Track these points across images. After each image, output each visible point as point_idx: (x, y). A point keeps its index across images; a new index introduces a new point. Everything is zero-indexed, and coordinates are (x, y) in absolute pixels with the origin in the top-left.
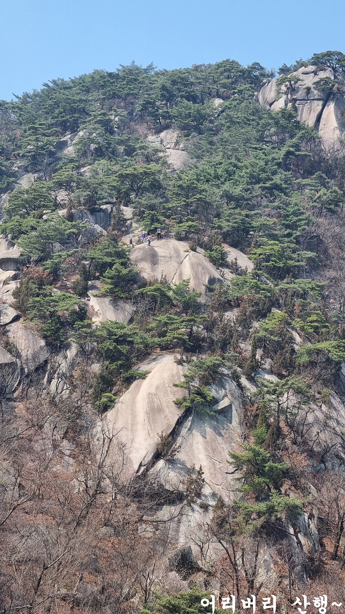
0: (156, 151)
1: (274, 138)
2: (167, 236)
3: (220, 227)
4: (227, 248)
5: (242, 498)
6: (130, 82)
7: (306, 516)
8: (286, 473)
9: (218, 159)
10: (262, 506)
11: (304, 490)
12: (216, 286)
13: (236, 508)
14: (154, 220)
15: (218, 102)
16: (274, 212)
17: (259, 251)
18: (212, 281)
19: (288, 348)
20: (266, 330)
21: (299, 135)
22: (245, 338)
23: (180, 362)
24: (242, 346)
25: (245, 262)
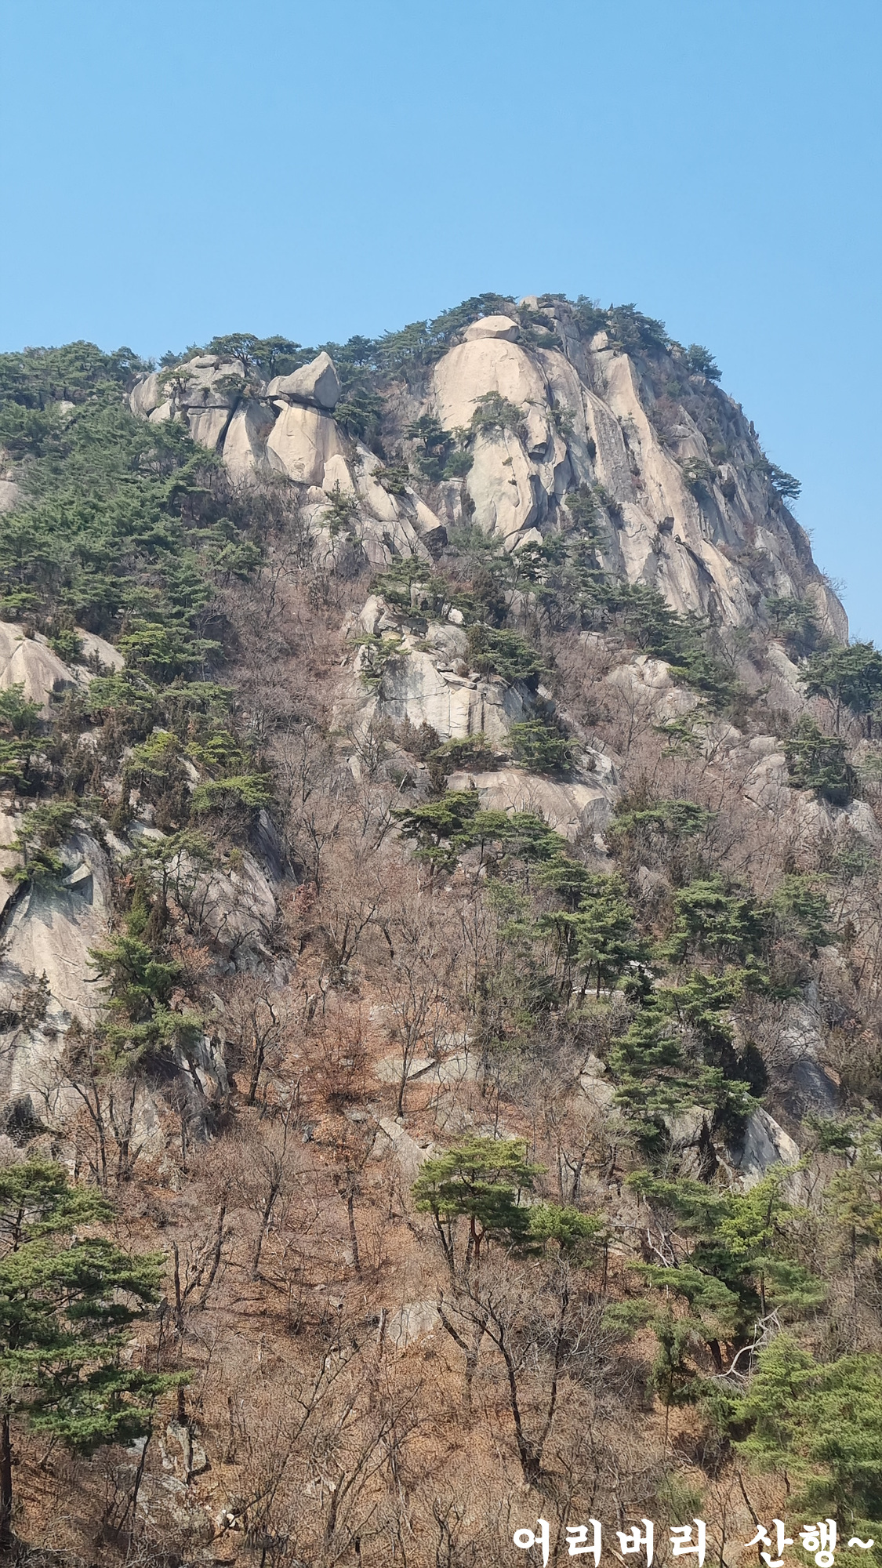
1: (155, 465)
3: (71, 602)
4: (82, 634)
5: (110, 1018)
7: (208, 1041)
8: (177, 978)
9: (67, 495)
10: (141, 1029)
11: (205, 1003)
12: (67, 693)
13: (100, 1034)
15: (65, 407)
16: (154, 579)
17: (132, 639)
18: (59, 685)
19: (178, 787)
20: (145, 760)
21: (193, 460)
22: (112, 772)
23: (10, 812)
24: (108, 784)
25: (111, 656)
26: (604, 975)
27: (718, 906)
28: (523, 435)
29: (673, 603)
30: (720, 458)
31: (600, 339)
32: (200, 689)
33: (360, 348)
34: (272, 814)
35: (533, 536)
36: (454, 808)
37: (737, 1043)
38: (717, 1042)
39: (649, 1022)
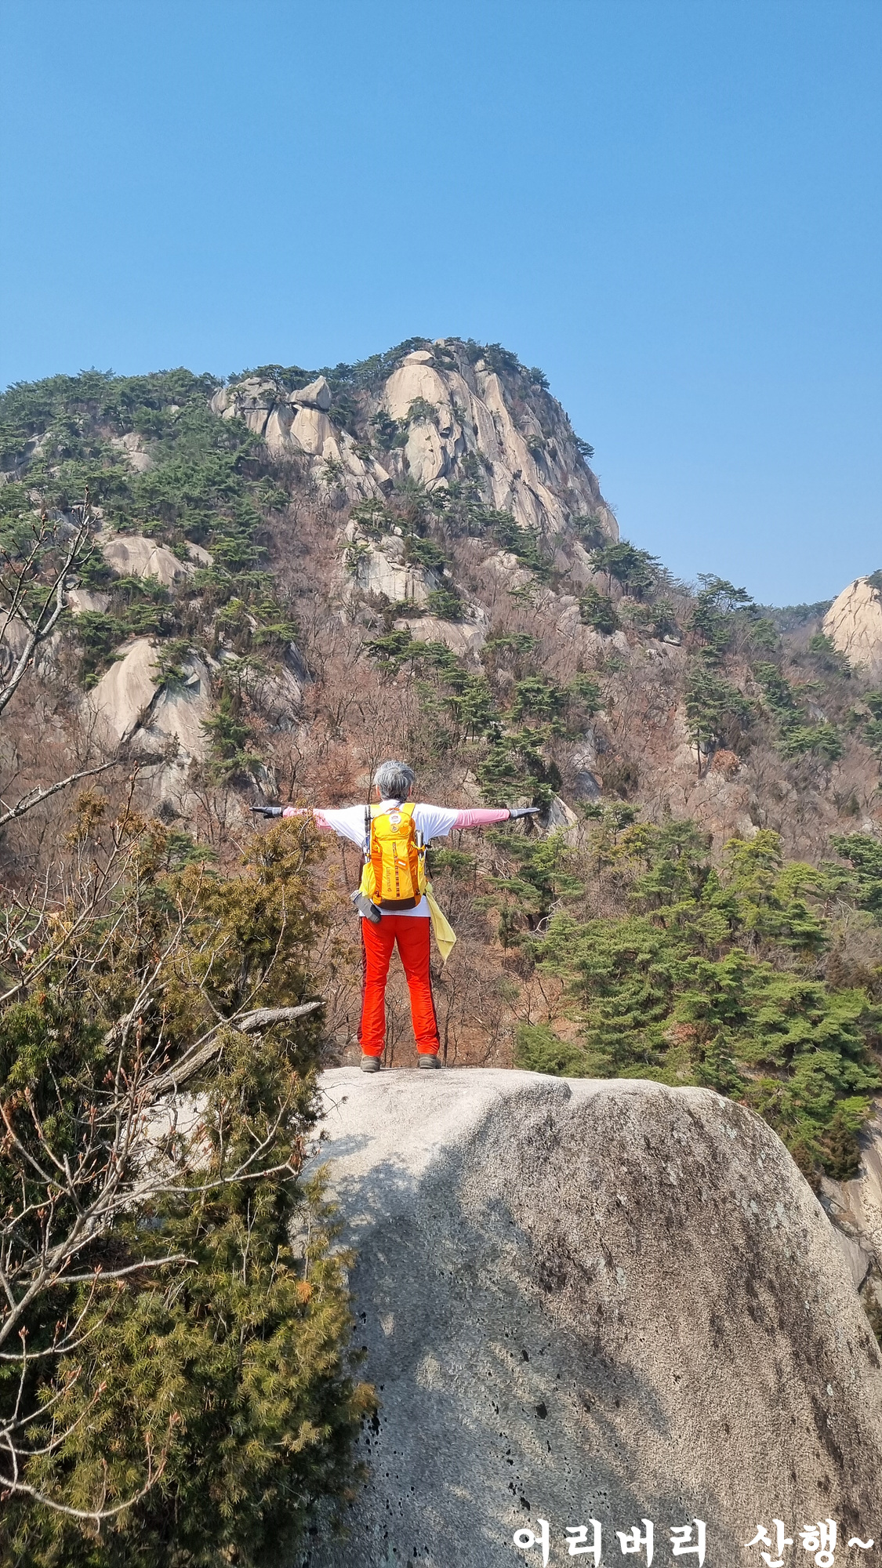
0: (121, 453)
1: (226, 443)
2: (135, 534)
3: (182, 526)
4: (189, 544)
5: (212, 757)
6: (91, 387)
7: (266, 768)
8: (247, 735)
9: (177, 462)
10: (229, 762)
11: (264, 747)
12: (182, 578)
13: (207, 765)
14: (122, 519)
15: (174, 408)
16: (229, 512)
17: (217, 547)
18: (177, 574)
19: (245, 631)
20: (227, 616)
21: (248, 441)
22: (209, 622)
23: (153, 645)
24: (207, 629)
25: (206, 557)
26: (476, 729)
27: (539, 691)
28: (437, 422)
29: (521, 521)
30: (548, 435)
31: (480, 364)
32: (255, 575)
33: (343, 371)
34: (297, 644)
35: (443, 483)
36: (397, 640)
37: (547, 763)
38: (534, 763)
39: (498, 754)
